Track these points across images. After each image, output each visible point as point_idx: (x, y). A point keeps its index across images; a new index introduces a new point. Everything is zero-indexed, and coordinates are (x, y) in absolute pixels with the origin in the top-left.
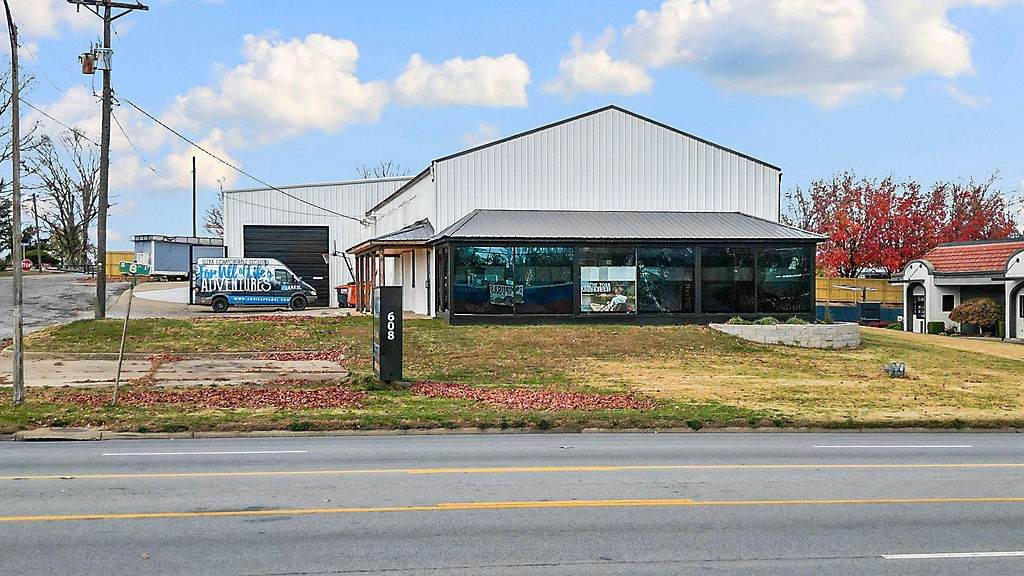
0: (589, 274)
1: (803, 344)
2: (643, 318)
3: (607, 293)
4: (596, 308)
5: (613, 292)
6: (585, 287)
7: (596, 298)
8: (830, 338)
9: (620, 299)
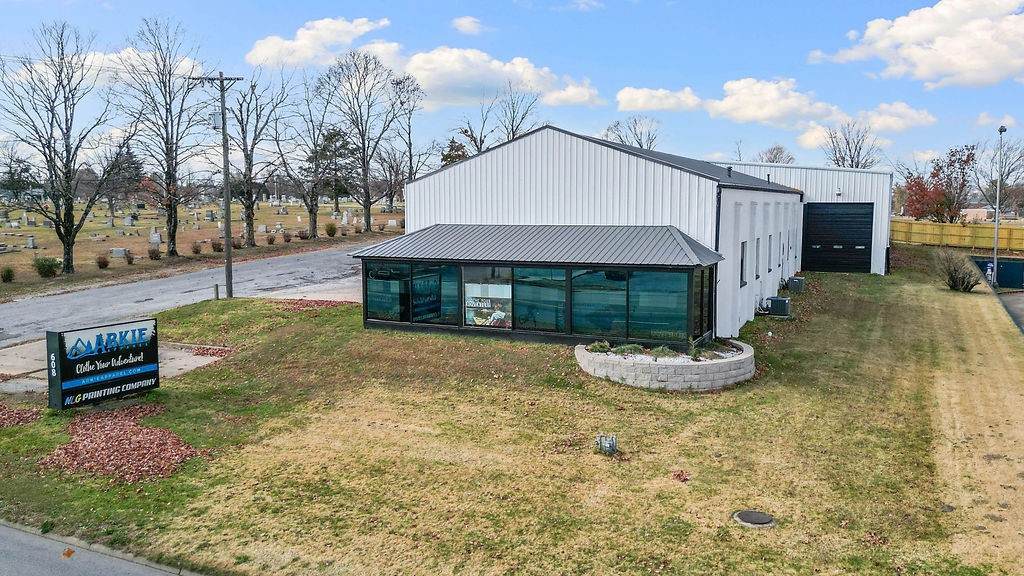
0: (473, 291)
1: (630, 382)
2: (516, 334)
3: (488, 308)
4: (479, 321)
5: (492, 308)
6: (469, 302)
7: (479, 313)
8: (664, 378)
9: (499, 314)
